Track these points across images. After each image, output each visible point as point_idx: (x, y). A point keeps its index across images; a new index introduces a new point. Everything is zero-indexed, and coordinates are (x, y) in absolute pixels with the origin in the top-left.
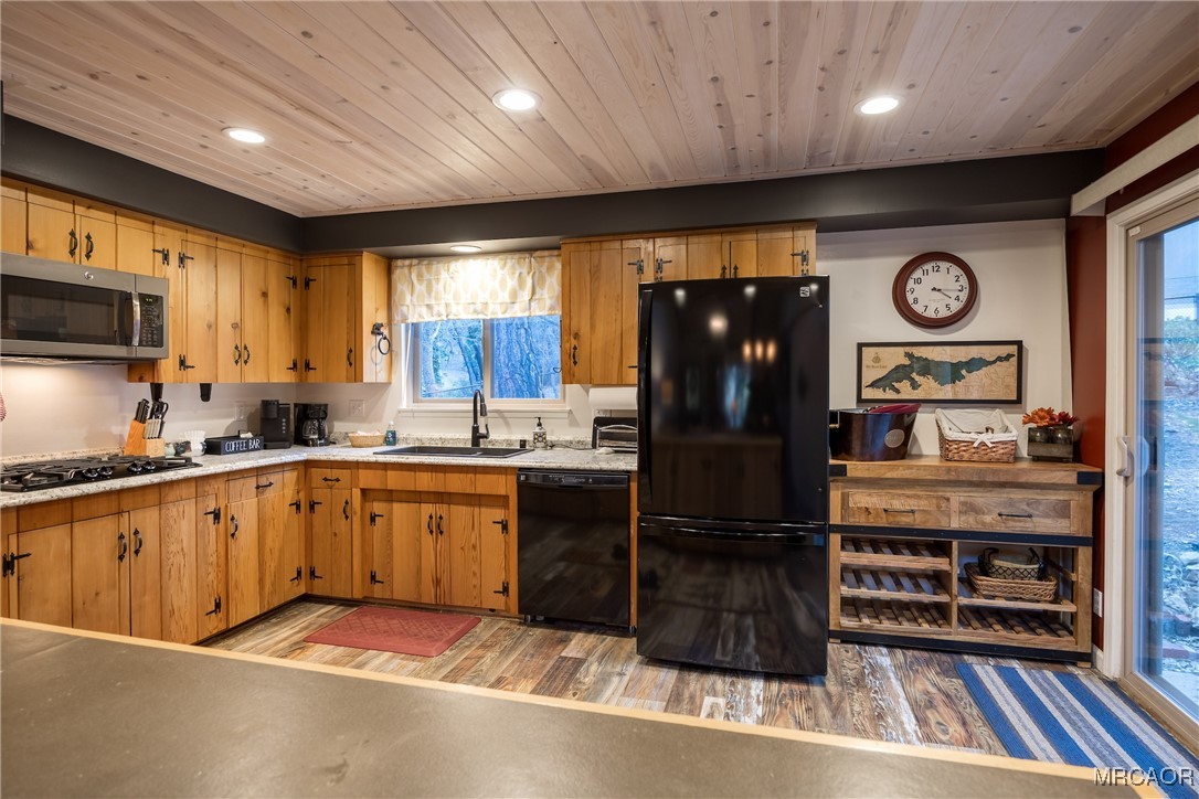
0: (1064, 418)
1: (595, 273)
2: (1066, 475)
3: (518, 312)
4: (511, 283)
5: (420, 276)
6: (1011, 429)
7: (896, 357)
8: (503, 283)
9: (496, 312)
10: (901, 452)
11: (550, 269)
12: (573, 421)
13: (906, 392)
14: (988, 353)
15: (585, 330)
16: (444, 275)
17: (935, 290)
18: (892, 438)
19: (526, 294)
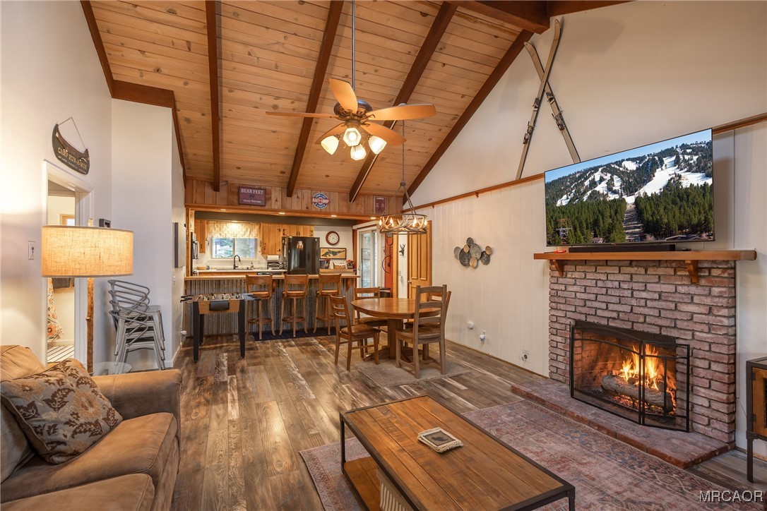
0: (352, 262)
1: (269, 231)
2: (352, 270)
3: (246, 237)
4: (244, 230)
5: (217, 226)
6: (344, 263)
7: (327, 250)
8: (242, 229)
9: (239, 236)
10: (327, 268)
11: (255, 227)
12: (259, 263)
13: (328, 257)
14: (341, 250)
15: (267, 243)
16: (225, 227)
17: (333, 238)
18: (327, 265)
19: (248, 233)
